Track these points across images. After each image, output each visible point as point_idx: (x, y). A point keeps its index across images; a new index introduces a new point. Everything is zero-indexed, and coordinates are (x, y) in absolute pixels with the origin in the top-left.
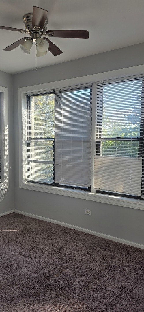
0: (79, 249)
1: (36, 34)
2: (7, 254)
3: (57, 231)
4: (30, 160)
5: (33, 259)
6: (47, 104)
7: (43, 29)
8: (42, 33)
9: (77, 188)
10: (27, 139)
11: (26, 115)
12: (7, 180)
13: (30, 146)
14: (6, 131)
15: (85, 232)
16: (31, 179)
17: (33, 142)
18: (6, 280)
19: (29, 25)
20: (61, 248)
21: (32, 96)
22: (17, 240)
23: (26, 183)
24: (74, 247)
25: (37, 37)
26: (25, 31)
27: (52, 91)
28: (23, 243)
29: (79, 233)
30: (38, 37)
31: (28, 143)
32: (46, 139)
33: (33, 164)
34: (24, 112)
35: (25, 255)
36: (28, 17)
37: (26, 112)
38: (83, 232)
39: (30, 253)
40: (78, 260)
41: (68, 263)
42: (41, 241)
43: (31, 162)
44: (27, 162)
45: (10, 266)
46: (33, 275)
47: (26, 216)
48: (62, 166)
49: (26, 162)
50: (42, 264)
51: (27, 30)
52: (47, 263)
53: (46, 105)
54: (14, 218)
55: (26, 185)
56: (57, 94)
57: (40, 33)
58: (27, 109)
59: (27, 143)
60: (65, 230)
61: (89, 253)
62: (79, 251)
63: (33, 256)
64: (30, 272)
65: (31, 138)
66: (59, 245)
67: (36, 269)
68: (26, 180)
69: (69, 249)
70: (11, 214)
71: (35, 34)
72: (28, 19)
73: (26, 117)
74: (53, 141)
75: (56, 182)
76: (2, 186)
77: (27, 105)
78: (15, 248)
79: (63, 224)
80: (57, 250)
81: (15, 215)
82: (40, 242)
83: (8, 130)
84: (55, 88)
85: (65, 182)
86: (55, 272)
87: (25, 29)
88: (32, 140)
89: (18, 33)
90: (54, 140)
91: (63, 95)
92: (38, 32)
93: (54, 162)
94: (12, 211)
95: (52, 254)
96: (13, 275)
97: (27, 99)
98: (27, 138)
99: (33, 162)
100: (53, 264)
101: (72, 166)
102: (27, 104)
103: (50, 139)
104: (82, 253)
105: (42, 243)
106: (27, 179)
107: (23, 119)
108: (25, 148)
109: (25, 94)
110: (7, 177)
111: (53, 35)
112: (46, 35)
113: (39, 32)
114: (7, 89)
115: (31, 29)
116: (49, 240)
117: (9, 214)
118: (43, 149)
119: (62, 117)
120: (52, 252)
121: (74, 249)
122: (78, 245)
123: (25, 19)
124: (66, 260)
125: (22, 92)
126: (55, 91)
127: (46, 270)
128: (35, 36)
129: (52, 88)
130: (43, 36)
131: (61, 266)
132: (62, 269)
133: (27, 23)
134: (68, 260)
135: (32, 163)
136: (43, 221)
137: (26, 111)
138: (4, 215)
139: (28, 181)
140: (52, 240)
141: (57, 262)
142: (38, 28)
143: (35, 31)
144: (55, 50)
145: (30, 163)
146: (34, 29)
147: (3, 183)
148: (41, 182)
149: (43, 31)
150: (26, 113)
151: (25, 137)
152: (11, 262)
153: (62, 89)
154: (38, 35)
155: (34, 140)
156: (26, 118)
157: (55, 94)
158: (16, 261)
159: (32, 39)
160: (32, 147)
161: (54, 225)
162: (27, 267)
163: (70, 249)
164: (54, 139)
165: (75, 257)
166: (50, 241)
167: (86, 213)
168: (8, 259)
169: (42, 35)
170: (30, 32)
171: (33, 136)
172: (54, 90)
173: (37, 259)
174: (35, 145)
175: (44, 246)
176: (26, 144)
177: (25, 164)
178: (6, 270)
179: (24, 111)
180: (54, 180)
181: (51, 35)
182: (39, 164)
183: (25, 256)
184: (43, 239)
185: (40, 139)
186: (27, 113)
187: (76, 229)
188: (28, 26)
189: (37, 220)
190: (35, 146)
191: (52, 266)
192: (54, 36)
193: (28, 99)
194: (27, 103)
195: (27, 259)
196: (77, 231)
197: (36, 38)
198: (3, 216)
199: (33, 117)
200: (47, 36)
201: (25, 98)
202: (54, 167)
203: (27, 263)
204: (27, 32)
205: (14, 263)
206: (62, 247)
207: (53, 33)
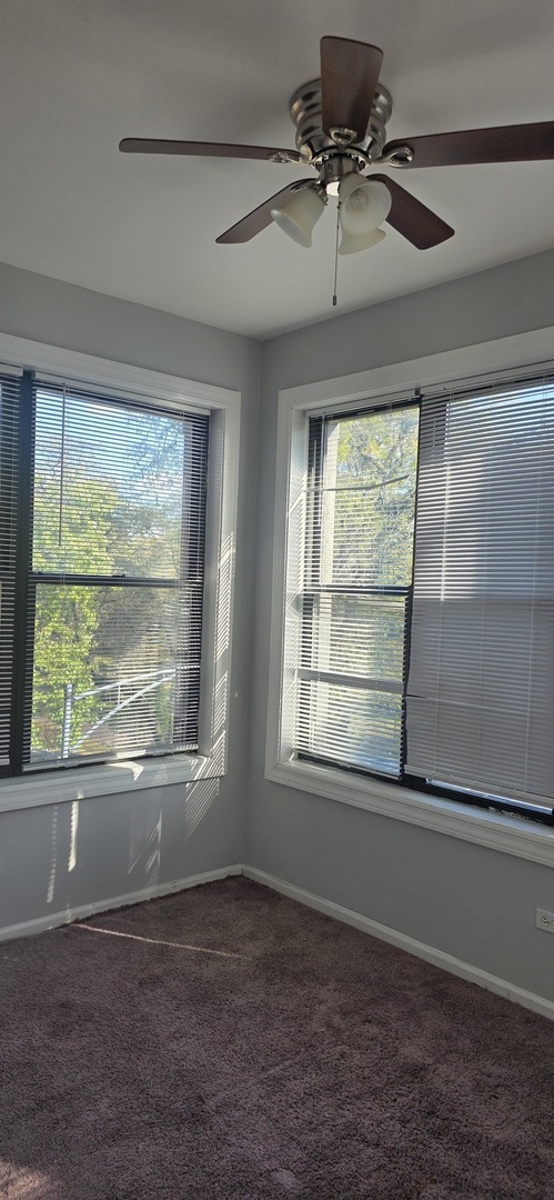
0: (499, 1089)
1: (341, 162)
2: (192, 1057)
3: (405, 982)
4: (311, 669)
5: (291, 1101)
6: (401, 451)
7: (368, 140)
8: (365, 154)
9: (501, 808)
10: (301, 587)
11: (303, 496)
12: (219, 743)
13: (314, 615)
14: (227, 556)
15: (536, 1010)
16: (313, 750)
17: (326, 599)
18: (171, 1183)
19: (311, 129)
20: (416, 1072)
21: (330, 419)
22: (240, 1001)
23: (292, 762)
24: (479, 1077)
25: (345, 171)
26: (296, 155)
27: (411, 396)
28: (259, 1019)
29: (507, 1010)
30: (348, 173)
31: (308, 605)
32: (377, 588)
33: (323, 687)
34: (295, 484)
35: (263, 1076)
36: (308, 97)
37: (305, 483)
38: (522, 1008)
39: (284, 1070)
40: (491, 1145)
41: (444, 1155)
42: (337, 1020)
43: (316, 680)
44: (299, 676)
45: (197, 1119)
46: (286, 1179)
47: (286, 898)
48: (439, 703)
49: (297, 680)
50: (327, 1135)
51: (305, 150)
52: (351, 1132)
53: (399, 454)
54: (237, 899)
55: (290, 771)
56: (430, 406)
57: (357, 159)
58: (310, 471)
59: (302, 602)
60: (442, 985)
61: (545, 1121)
62: (501, 1103)
63: (296, 1086)
64: (275, 1164)
65: (320, 583)
66: (412, 1052)
67: (298, 1154)
68: (292, 751)
69: (453, 1079)
70: (230, 883)
71: (338, 162)
72: (311, 102)
73: (304, 502)
74: (403, 598)
75: (410, 769)
76: (198, 765)
77: (310, 456)
78: (227, 1037)
79: (438, 959)
80: (401, 1077)
81: (243, 889)
82: (329, 1025)
83: (233, 550)
84: (423, 382)
85: (449, 773)
86: (382, 1186)
87: (299, 147)
88: (319, 591)
89: (269, 164)
90: (409, 592)
91: (456, 409)
92: (348, 151)
93: (406, 685)
94: (236, 869)
95: (375, 1093)
96: (201, 1161)
97: (310, 432)
98: (302, 583)
99: (322, 680)
100: (378, 1145)
101: (482, 710)
102: (310, 451)
103: (393, 591)
104: (515, 1115)
105: (337, 1031)
106: (295, 744)
107: (290, 511)
108: (292, 620)
109: (304, 412)
110: (220, 733)
111: (410, 158)
112: (379, 160)
113: (355, 154)
114: (238, 395)
115: (321, 144)
116: (369, 1022)
117: (224, 880)
118: (363, 628)
119: (446, 502)
120: (377, 1082)
121: (478, 1087)
122: (496, 1070)
123: (296, 106)
124: (437, 1134)
125: (295, 403)
126: (422, 396)
127: (344, 1168)
128: (335, 170)
129: (412, 384)
130: (369, 169)
131: (410, 1161)
132: (414, 1176)
133: (304, 120)
134: (446, 1140)
135: (319, 684)
136: (352, 927)
137: (305, 477)
138: (203, 882)
139: (303, 756)
140: (383, 1023)
141: (396, 1135)
142: (347, 137)
143: (335, 151)
144: (421, 226)
145: (311, 683)
146: (331, 143)
147: (207, 753)
148: (349, 766)
149: (369, 148)
150: (305, 488)
151: (295, 582)
152: (200, 1098)
153: (451, 387)
154: (348, 165)
155: (328, 591)
156: (304, 507)
157: (420, 407)
158: (221, 1095)
159: (324, 185)
160: (323, 622)
161: (399, 953)
162: (266, 1138)
163: (458, 1081)
164: (411, 588)
165: (479, 1129)
166: (373, 1030)
167: (540, 924)
168: (191, 1084)
169: (364, 166)
170: (315, 155)
171: (327, 578)
172: (417, 392)
173: (309, 1104)
174: (333, 610)
175: (345, 1048)
176: (297, 608)
177: (290, 687)
178: (176, 1134)
179: (298, 477)
180: (404, 761)
181: (401, 159)
182: (343, 688)
183: (262, 1082)
184: (345, 1014)
185: (353, 589)
186: (308, 485)
187: (491, 989)
188: (306, 134)
189: (327, 919)
190: (333, 615)
191: (370, 1151)
192: (415, 165)
193: (317, 429)
194: (311, 446)
195: (269, 1098)
196: (497, 998)
197: (339, 180)
198: (199, 886)
199: (329, 501)
200: (388, 167)
201: (301, 426)
202: (404, 707)
203: (264, 1117)
204: (305, 158)
205: (211, 1104)
206: (424, 1067)
207: (412, 150)
